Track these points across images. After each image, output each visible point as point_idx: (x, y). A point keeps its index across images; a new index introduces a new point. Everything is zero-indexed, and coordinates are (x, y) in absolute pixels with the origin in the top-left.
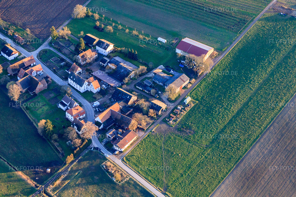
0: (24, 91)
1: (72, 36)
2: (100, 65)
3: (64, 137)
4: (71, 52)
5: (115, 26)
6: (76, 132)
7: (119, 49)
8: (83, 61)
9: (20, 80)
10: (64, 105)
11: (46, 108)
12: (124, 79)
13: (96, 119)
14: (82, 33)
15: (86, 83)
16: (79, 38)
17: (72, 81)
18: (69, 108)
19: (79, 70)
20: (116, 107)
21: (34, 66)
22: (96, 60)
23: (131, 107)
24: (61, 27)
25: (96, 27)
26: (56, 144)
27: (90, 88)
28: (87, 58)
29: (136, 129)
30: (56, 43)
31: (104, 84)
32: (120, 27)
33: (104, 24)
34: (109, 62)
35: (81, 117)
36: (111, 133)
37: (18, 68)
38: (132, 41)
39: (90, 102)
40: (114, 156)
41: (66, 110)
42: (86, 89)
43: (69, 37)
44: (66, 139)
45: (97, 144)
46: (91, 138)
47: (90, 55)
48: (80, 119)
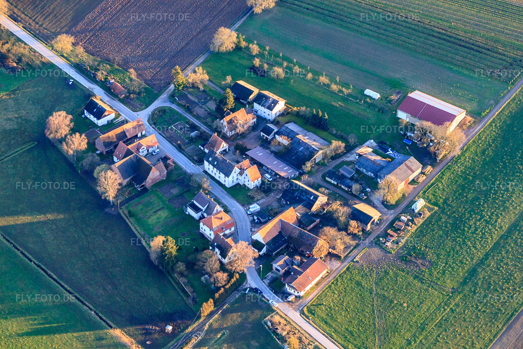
0: (125, 182)
1: (210, 84)
2: (261, 138)
3: (196, 267)
4: (209, 113)
5: (287, 67)
6: (219, 260)
7: (295, 109)
8: (231, 131)
9: (118, 163)
10: (197, 209)
11: (163, 214)
12: (305, 164)
13: (255, 237)
14: (229, 79)
15: (236, 170)
16: (224, 89)
17: (211, 167)
18: (205, 215)
19: (224, 145)
20: (291, 215)
21: (143, 136)
22: (254, 128)
23: (317, 215)
24: (192, 67)
25: (253, 69)
26: (182, 280)
27: (242, 180)
28: (238, 125)
29: (326, 256)
30: (183, 96)
31: (268, 172)
32: (297, 69)
33: (268, 64)
34: (277, 133)
35: (227, 232)
36: (281, 262)
37: (115, 140)
38: (318, 95)
39: (243, 205)
40: (286, 305)
41: (201, 219)
42: (235, 180)
43: (205, 86)
44: (202, 272)
45: (255, 281)
46: (246, 270)
47: (243, 119)
48: (224, 235)
